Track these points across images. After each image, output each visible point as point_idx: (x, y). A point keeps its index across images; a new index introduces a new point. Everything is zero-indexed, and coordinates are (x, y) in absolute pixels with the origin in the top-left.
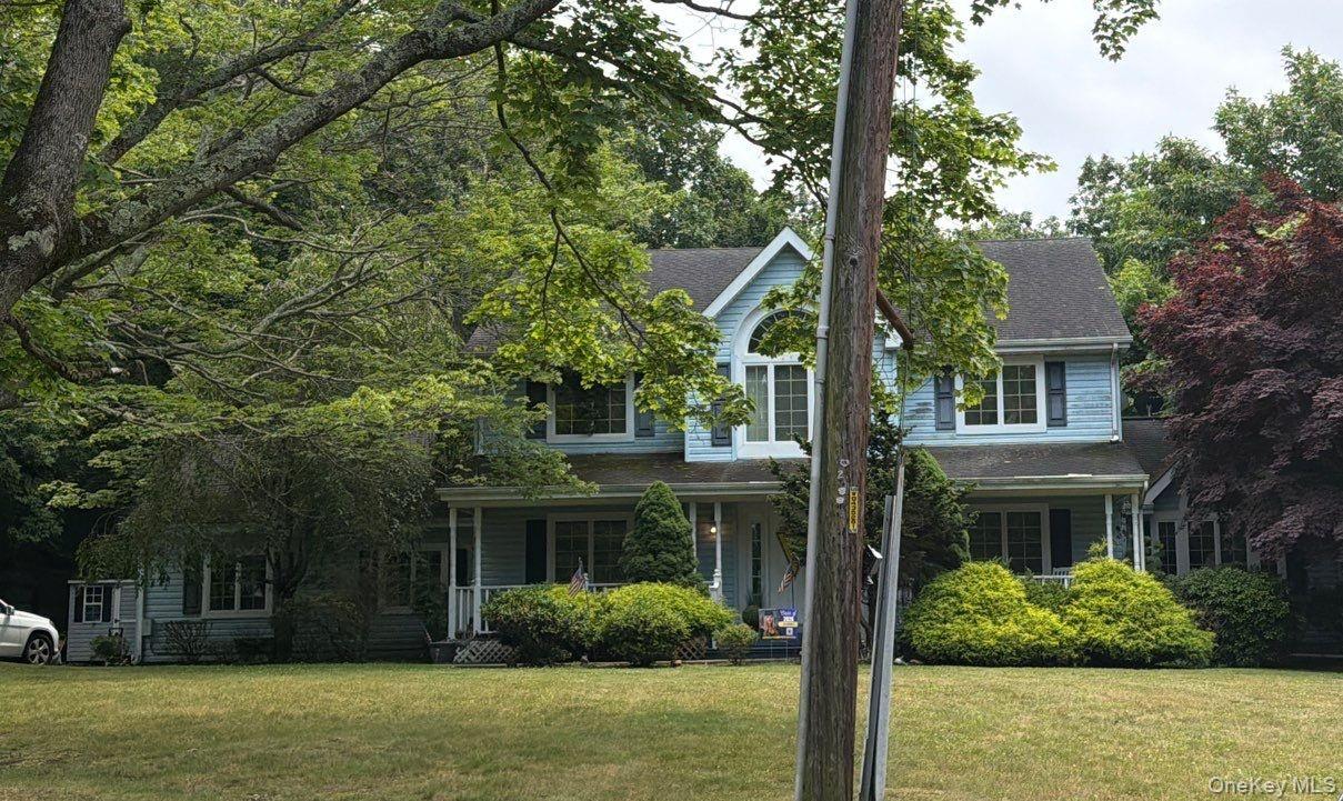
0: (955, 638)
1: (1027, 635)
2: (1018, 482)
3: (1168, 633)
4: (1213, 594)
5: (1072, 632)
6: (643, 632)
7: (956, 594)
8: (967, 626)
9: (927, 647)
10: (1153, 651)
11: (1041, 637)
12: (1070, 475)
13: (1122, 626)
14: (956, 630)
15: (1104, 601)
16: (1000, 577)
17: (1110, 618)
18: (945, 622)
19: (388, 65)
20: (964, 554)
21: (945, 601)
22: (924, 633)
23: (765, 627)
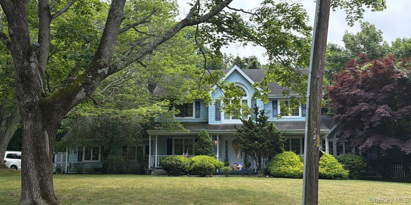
0: (283, 171)
1: (301, 170)
2: (296, 131)
3: (338, 171)
4: (347, 161)
6: (204, 168)
7: (282, 160)
8: (286, 168)
9: (275, 173)
10: (334, 175)
13: (326, 168)
14: (283, 169)
16: (293, 155)
17: (322, 166)
18: (280, 167)
19: (179, 27)
20: (283, 149)
21: (279, 161)
22: (274, 169)
23: (234, 167)
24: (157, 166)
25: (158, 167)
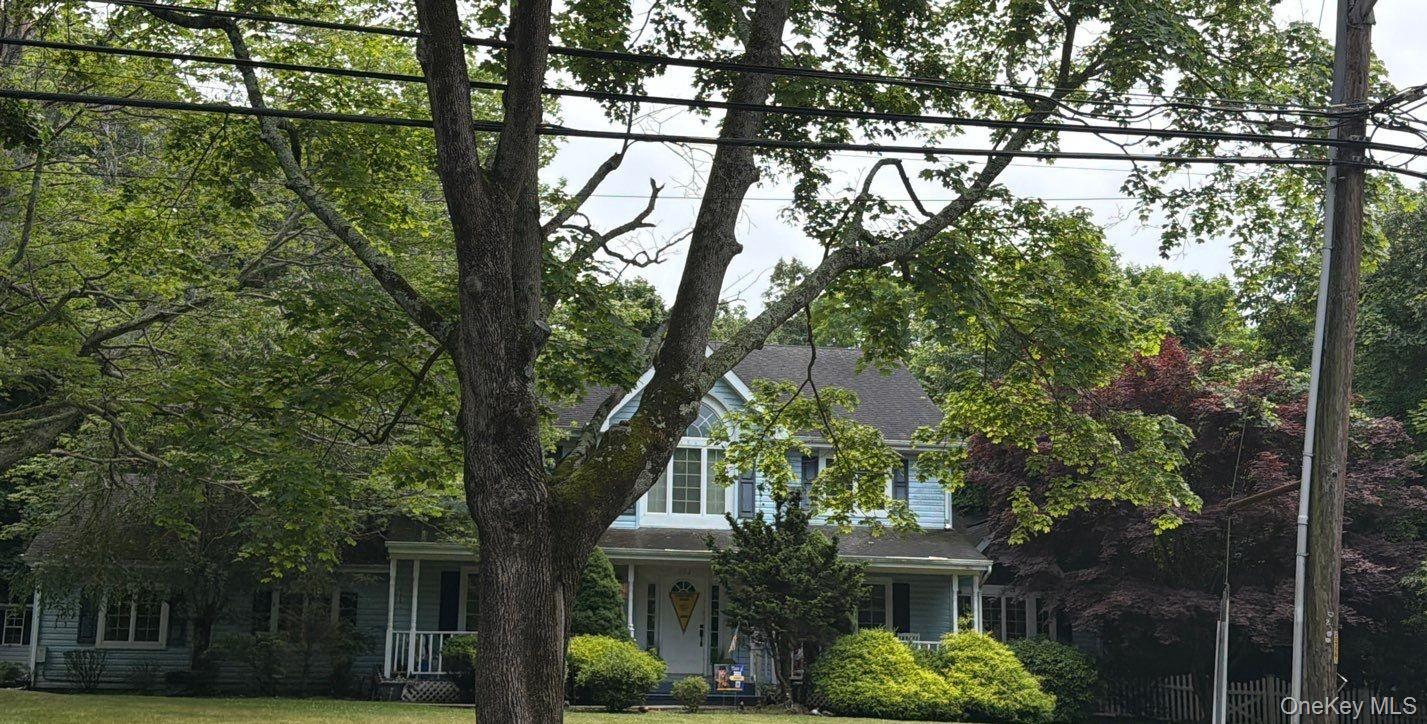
0: (870, 693)
1: (924, 694)
2: (888, 562)
3: (1030, 695)
5: (956, 692)
6: (626, 683)
7: (861, 656)
8: (876, 685)
9: (842, 701)
10: (1017, 711)
11: (937, 696)
12: (931, 558)
13: (994, 688)
14: (868, 687)
15: (976, 667)
16: (893, 643)
17: (984, 681)
18: (855, 680)
20: (855, 621)
21: (851, 662)
22: (837, 688)
23: (719, 680)
24: (416, 669)
25: (419, 672)
